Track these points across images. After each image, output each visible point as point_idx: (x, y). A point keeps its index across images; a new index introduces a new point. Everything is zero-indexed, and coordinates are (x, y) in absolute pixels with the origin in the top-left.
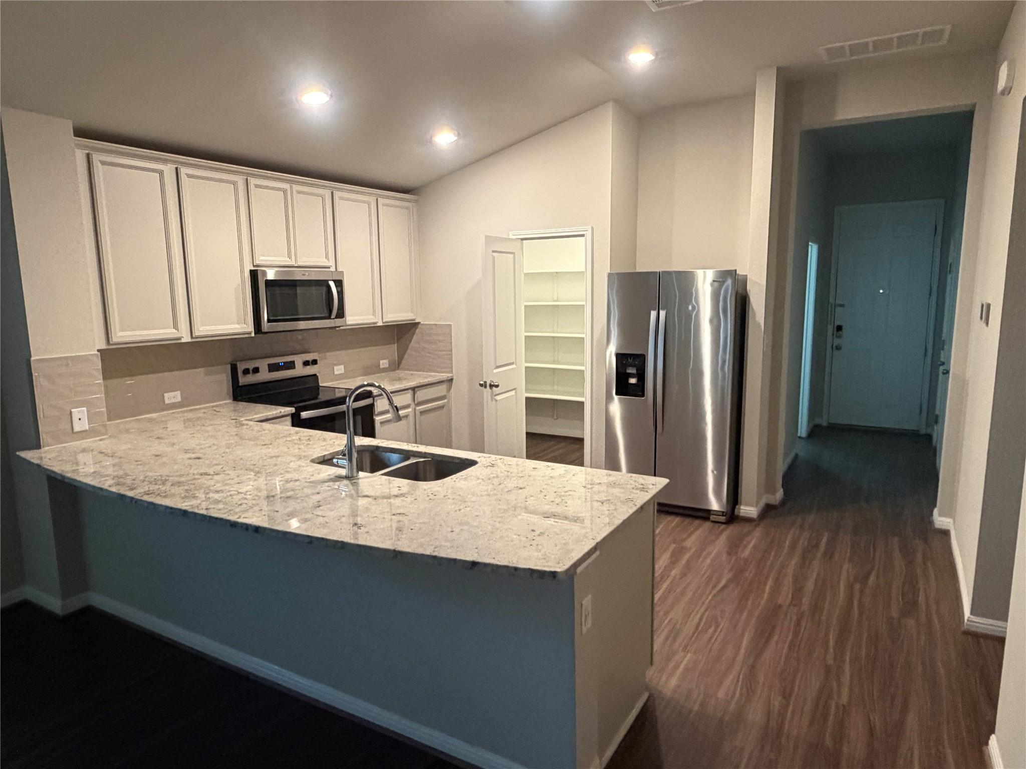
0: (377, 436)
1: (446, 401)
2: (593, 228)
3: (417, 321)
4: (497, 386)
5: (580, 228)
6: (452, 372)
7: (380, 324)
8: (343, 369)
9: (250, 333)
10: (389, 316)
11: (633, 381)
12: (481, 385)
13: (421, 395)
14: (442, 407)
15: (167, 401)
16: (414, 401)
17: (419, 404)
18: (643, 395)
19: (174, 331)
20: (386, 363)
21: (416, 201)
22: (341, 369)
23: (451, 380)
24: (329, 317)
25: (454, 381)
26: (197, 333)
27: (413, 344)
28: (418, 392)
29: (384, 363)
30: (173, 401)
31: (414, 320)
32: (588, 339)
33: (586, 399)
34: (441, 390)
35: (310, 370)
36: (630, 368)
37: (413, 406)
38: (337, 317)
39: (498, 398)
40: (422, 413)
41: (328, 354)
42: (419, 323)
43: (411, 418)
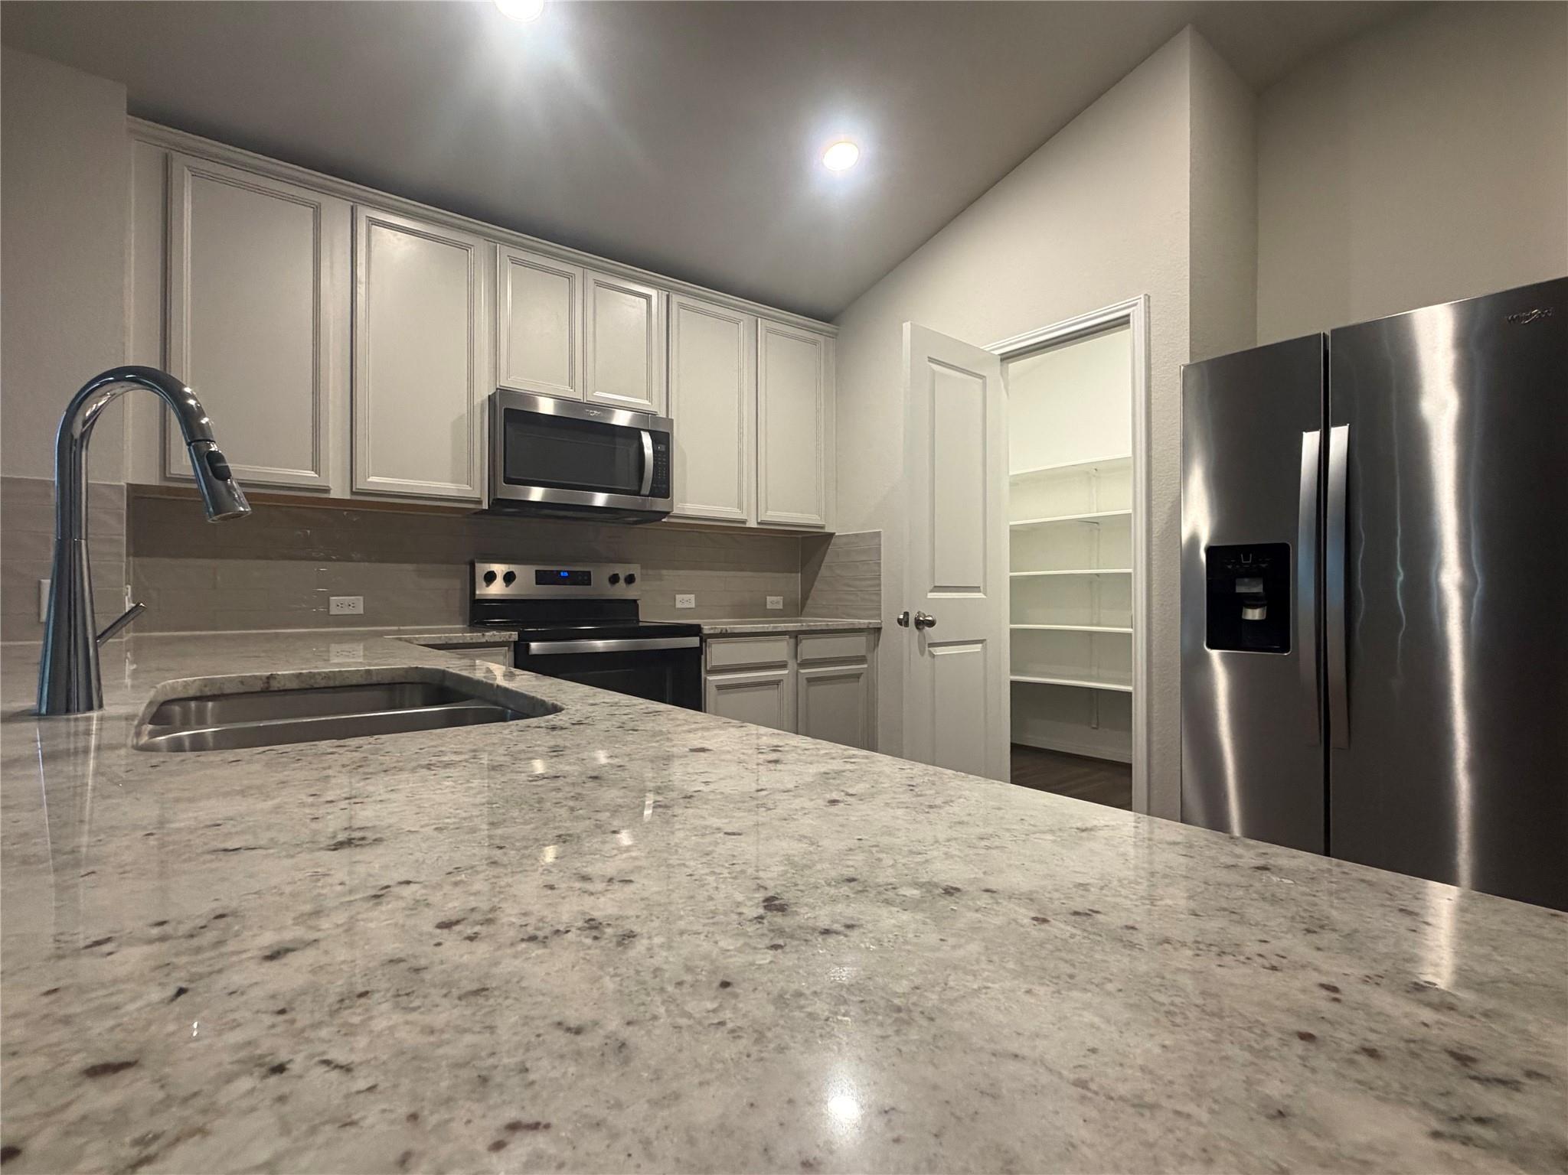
0: (707, 710)
1: (865, 666)
2: (1148, 298)
3: (828, 530)
4: (931, 624)
5: (1120, 304)
6: (879, 616)
7: (752, 524)
8: (693, 601)
9: (480, 502)
10: (769, 513)
11: (1254, 614)
12: (900, 622)
13: (811, 648)
14: (857, 676)
15: (334, 611)
16: (796, 657)
17: (805, 664)
18: (1285, 647)
19: (312, 474)
20: (778, 603)
21: (834, 336)
22: (689, 601)
23: (878, 630)
24: (638, 493)
25: (883, 630)
26: (360, 485)
27: (824, 572)
28: (804, 641)
29: (774, 602)
30: (347, 611)
31: (822, 527)
32: (1139, 576)
33: (1137, 686)
34: (855, 645)
35: (622, 591)
36: (1246, 580)
37: (792, 665)
38: (652, 494)
39: (939, 651)
40: (812, 681)
41: (664, 572)
42: (832, 535)
43: (787, 687)
